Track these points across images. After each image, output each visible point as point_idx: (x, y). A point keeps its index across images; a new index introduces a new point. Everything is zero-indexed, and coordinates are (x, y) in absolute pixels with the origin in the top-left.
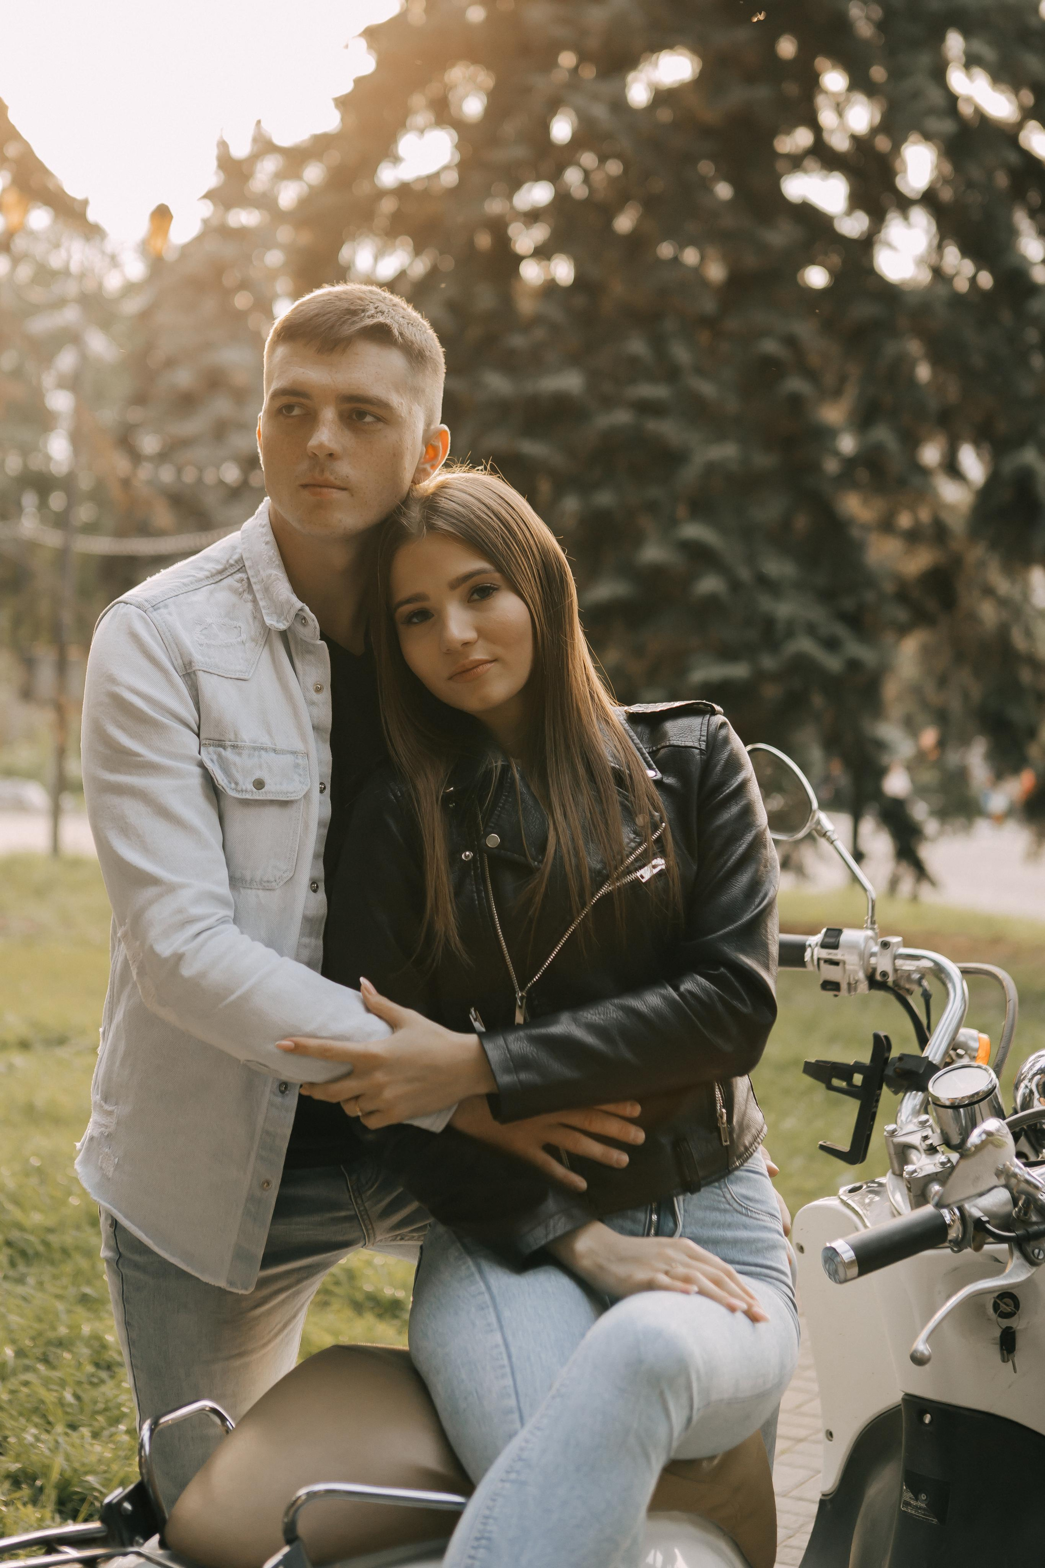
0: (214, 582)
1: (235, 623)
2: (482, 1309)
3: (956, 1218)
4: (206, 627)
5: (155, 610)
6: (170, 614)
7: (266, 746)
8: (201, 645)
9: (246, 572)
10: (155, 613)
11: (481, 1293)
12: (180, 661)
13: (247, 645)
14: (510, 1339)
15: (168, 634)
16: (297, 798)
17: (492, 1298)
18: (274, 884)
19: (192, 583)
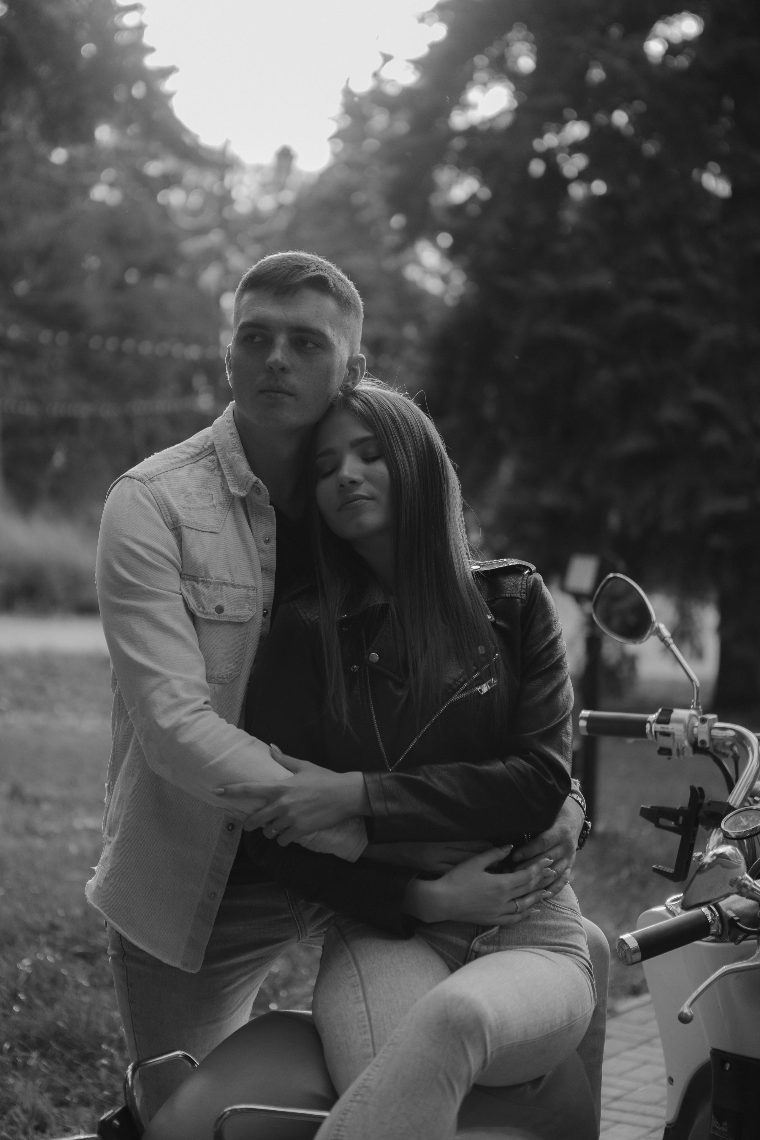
0: (193, 462)
1: (209, 492)
2: (354, 987)
3: (716, 918)
4: (188, 494)
5: (151, 482)
6: (162, 485)
7: (226, 582)
8: (184, 508)
9: (216, 455)
10: (151, 484)
11: (354, 976)
12: (170, 519)
13: (217, 508)
14: (370, 1007)
15: (161, 499)
16: (245, 621)
17: (361, 979)
18: (226, 680)
19: (177, 463)
